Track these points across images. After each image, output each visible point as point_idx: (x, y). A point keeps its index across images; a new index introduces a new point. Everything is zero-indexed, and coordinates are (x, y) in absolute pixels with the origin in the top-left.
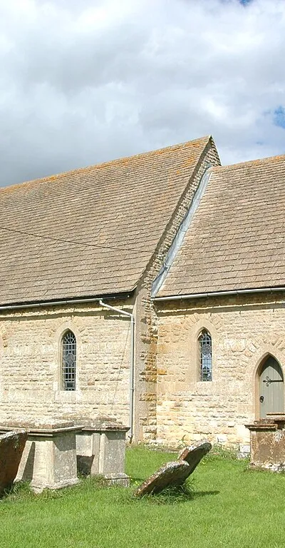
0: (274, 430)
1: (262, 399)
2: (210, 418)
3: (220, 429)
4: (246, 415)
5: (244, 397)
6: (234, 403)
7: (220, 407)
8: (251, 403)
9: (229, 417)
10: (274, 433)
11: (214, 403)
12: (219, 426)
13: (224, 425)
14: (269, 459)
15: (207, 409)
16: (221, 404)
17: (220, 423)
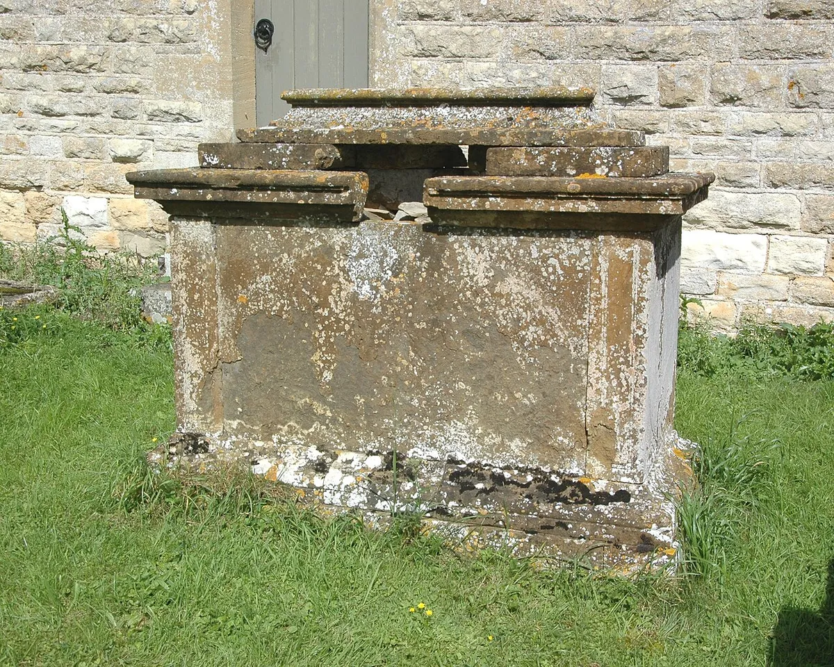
0: (344, 216)
1: (264, 32)
2: (32, 119)
3: (79, 170)
4: (195, 108)
5: (182, 22)
6: (132, 48)
7: (69, 66)
8: (212, 50)
9: (117, 114)
10: (338, 236)
11: (42, 49)
12: (72, 155)
13: (95, 151)
14: (307, 415)
15: (18, 77)
16: (76, 53)
17: (77, 142)
